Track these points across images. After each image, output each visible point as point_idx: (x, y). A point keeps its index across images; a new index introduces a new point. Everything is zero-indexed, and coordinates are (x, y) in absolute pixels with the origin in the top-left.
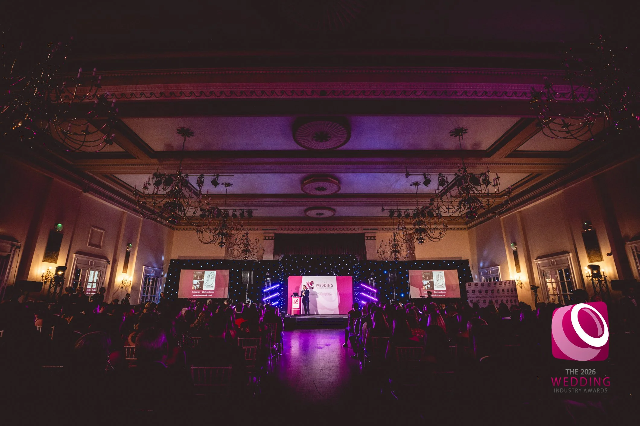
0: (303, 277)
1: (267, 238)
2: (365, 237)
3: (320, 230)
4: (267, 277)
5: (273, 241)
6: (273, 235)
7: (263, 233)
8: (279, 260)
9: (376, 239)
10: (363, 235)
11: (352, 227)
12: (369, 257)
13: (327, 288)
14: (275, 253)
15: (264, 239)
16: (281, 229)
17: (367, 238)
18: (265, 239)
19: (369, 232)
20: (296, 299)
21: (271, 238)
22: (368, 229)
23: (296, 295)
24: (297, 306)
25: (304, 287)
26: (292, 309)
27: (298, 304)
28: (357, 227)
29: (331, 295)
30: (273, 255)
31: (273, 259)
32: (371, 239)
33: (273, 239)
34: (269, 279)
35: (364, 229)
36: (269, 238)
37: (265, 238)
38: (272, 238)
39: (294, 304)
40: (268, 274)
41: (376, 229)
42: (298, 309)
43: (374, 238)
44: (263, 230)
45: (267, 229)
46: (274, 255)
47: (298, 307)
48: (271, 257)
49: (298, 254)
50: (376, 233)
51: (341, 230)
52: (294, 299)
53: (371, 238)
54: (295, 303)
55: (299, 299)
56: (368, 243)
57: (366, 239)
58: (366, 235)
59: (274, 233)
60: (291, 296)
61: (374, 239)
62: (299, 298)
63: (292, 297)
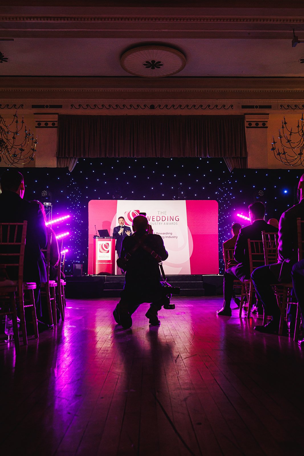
0: (119, 201)
1: (43, 124)
2: (246, 123)
3: (152, 107)
4: (44, 200)
5: (55, 130)
6: (55, 118)
7: (35, 114)
8: (67, 168)
9: (267, 127)
10: (241, 118)
11: (220, 102)
12: (252, 163)
13: (167, 224)
14: (60, 155)
15: (36, 127)
16: (72, 106)
17: (250, 124)
18: (39, 126)
19: (253, 112)
20: (104, 242)
21: (50, 124)
22: (252, 107)
23: (104, 234)
24: (108, 257)
25: (121, 219)
26: (97, 263)
27: (108, 252)
28: (227, 102)
29: (174, 237)
30: (55, 159)
31: (56, 167)
32: (257, 126)
33: (56, 127)
34: (47, 204)
35: (244, 107)
36: (47, 124)
37: (39, 124)
38: (53, 124)
39: (100, 252)
40: (44, 193)
41: (269, 107)
42: (109, 261)
43: (264, 124)
44: (34, 107)
45: (42, 107)
46: (58, 159)
47: (110, 258)
48: (52, 163)
49: (107, 156)
50: (268, 114)
51: (197, 107)
52: (100, 243)
53: (257, 124)
54: (102, 250)
55: (110, 243)
56: (251, 134)
57: (247, 127)
58: (248, 118)
59: (58, 114)
60: (95, 237)
61: (264, 126)
62: (110, 240)
63: (97, 240)
